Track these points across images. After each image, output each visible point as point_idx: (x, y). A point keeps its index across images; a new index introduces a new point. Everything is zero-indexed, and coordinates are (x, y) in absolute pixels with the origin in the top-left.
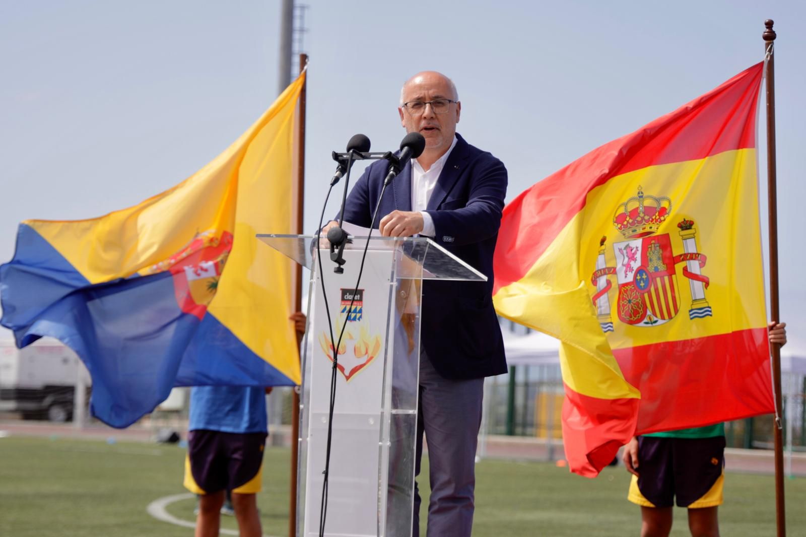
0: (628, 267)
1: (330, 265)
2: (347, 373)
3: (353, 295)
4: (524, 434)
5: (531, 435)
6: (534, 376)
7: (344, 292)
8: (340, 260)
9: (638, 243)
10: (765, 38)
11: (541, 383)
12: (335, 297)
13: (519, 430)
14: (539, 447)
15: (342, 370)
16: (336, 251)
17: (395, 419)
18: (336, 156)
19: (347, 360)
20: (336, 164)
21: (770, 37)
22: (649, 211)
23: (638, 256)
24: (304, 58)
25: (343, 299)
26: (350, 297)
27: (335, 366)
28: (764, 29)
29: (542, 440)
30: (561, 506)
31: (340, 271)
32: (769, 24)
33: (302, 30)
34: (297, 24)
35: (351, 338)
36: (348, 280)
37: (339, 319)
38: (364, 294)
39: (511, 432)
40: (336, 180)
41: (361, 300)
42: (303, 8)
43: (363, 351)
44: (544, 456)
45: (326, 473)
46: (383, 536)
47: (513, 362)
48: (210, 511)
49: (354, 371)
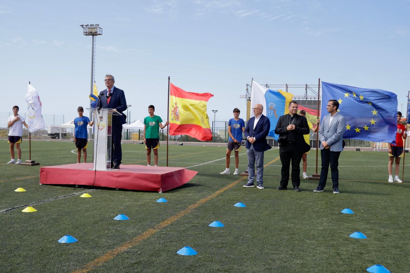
1: (97, 113)
2: (101, 129)
4: (129, 140)
5: (131, 140)
6: (131, 131)
7: (100, 117)
8: (99, 112)
10: (168, 79)
11: (132, 132)
12: (98, 118)
13: (128, 139)
14: (132, 142)
15: (100, 129)
16: (99, 111)
17: (108, 136)
19: (100, 127)
25: (100, 118)
27: (98, 128)
29: (132, 140)
30: (134, 150)
31: (99, 114)
32: (169, 77)
33: (94, 78)
34: (93, 77)
35: (101, 124)
37: (99, 121)
38: (103, 117)
39: (127, 139)
41: (102, 118)
43: (103, 126)
44: (133, 143)
45: (97, 145)
46: (106, 154)
47: (127, 128)
48: (79, 151)
49: (102, 129)
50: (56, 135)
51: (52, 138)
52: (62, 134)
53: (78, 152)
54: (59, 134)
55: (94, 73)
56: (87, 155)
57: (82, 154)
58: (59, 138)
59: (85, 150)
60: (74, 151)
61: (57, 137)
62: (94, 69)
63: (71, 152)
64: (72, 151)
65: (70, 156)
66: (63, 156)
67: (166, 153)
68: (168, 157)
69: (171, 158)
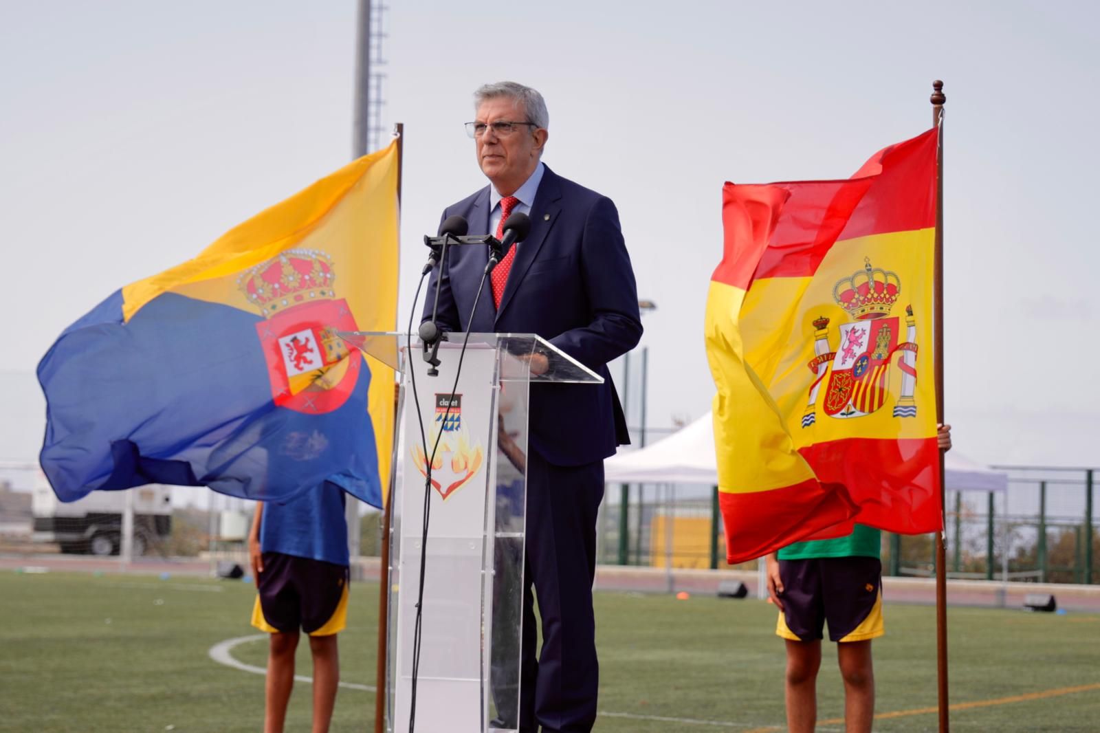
1: (422, 367)
2: (444, 490)
3: (450, 401)
4: (638, 564)
5: (647, 564)
6: (649, 497)
7: (440, 397)
8: (434, 362)
10: (934, 101)
11: (657, 505)
12: (428, 403)
13: (632, 558)
14: (656, 579)
15: (438, 487)
16: (430, 350)
17: (499, 543)
18: (428, 241)
19: (442, 476)
20: (429, 249)
21: (939, 100)
22: (879, 287)
25: (438, 406)
26: (446, 403)
27: (429, 482)
28: (932, 91)
29: (660, 569)
30: (683, 643)
31: (434, 373)
32: (939, 86)
33: (379, 102)
34: (373, 95)
35: (448, 450)
36: (444, 384)
37: (433, 427)
38: (463, 399)
39: (624, 561)
41: (459, 406)
42: (379, 76)
43: (462, 466)
44: (665, 588)
45: (419, 606)
46: (487, 679)
47: (626, 479)
48: (284, 650)
49: (452, 488)
50: (92, 530)
51: (68, 548)
52: (139, 519)
53: (270, 661)
54: (118, 518)
55: (380, 61)
56: (341, 684)
57: (304, 678)
58: (116, 551)
59: (325, 649)
60: (234, 653)
61: (103, 545)
62: (374, 27)
63: (211, 661)
64: (221, 653)
65: (203, 687)
66: (154, 690)
67: (934, 672)
68: (952, 707)
69: (964, 714)
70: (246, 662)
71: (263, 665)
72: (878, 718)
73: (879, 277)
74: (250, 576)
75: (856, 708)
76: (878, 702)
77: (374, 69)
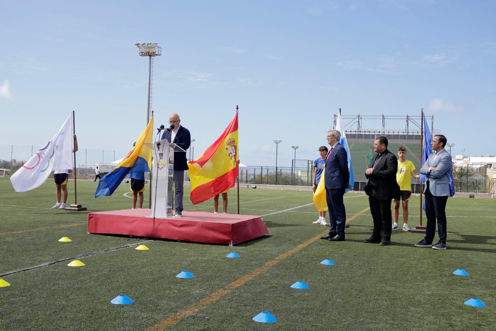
0: (233, 152)
1: (157, 149)
3: (161, 154)
7: (160, 154)
8: (159, 148)
9: (233, 147)
10: (237, 109)
12: (158, 155)
15: (159, 168)
16: (158, 146)
17: (169, 177)
18: (158, 129)
19: (160, 166)
20: (158, 130)
22: (232, 141)
23: (234, 149)
24: (153, 111)
26: (160, 155)
27: (158, 167)
28: (236, 107)
31: (159, 150)
33: (151, 107)
34: (150, 106)
35: (161, 162)
36: (160, 152)
37: (159, 159)
38: (163, 154)
40: (158, 133)
42: (151, 103)
43: (163, 165)
45: (156, 187)
46: (167, 199)
48: (135, 194)
49: (161, 168)
53: (133, 196)
56: (144, 200)
59: (141, 194)
60: (127, 195)
62: (151, 96)
63: (124, 196)
64: (125, 195)
65: (122, 200)
66: (114, 200)
67: (237, 198)
68: (240, 203)
69: (242, 204)
70: (129, 196)
71: (132, 197)
72: (228, 205)
73: (232, 140)
74: (130, 182)
75: (225, 203)
76: (228, 203)
77: (150, 102)
